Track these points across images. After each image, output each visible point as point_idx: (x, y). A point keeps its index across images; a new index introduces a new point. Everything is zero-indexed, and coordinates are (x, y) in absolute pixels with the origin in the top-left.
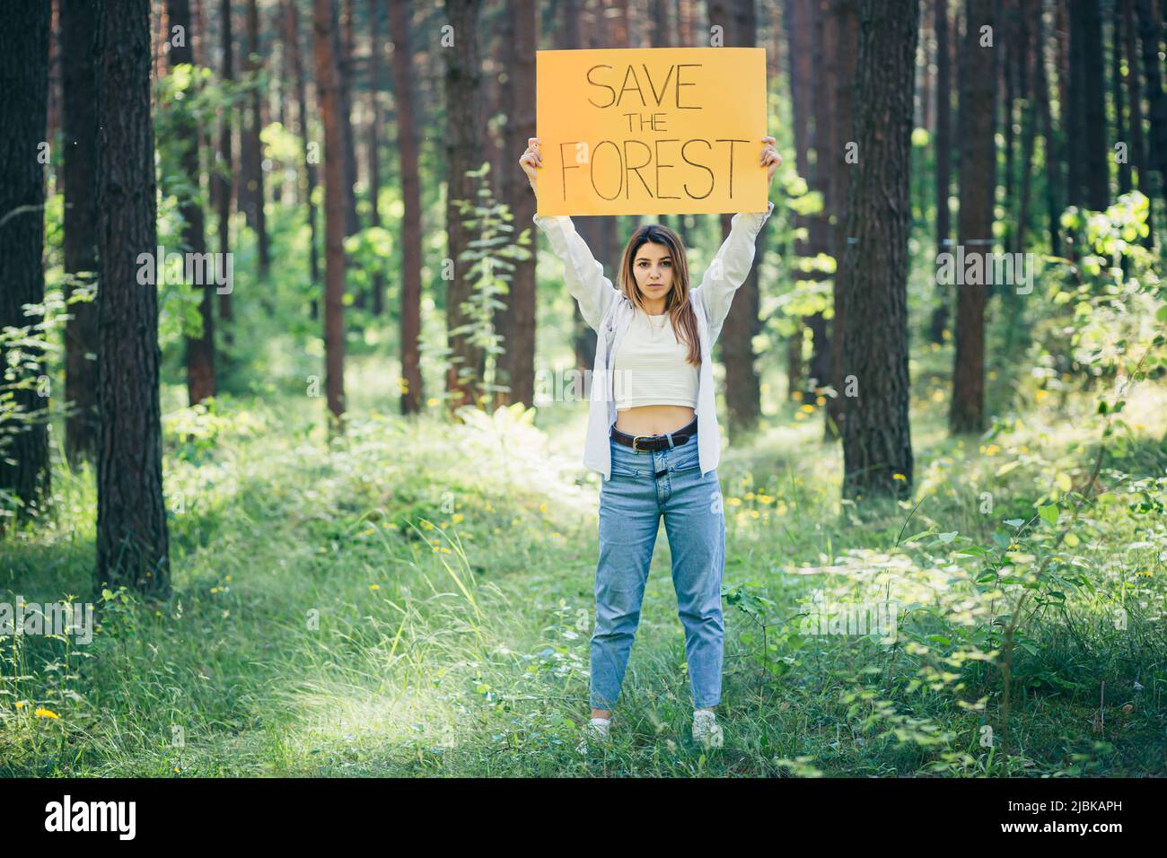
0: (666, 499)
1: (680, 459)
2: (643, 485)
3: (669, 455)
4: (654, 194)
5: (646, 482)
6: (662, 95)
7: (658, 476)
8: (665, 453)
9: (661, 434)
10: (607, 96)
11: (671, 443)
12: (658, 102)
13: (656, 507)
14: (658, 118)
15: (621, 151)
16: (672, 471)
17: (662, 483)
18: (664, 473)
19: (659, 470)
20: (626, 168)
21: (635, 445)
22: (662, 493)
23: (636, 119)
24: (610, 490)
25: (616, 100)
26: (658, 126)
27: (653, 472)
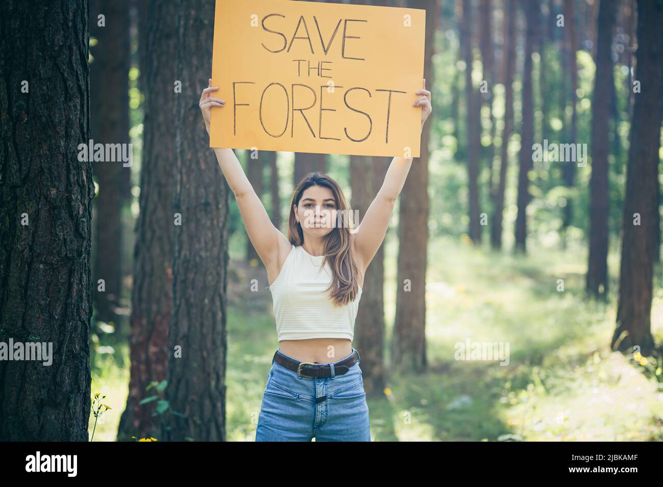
0: (321, 424)
1: (337, 387)
2: (302, 408)
3: (329, 383)
4: (317, 134)
5: (305, 406)
6: (329, 45)
7: (317, 401)
8: (326, 381)
9: (324, 362)
10: (279, 43)
11: (333, 372)
12: (326, 51)
13: (310, 430)
14: (325, 66)
15: (289, 94)
16: (331, 398)
17: (321, 408)
18: (324, 399)
19: (319, 396)
20: (292, 109)
21: (299, 370)
22: (319, 417)
23: (304, 66)
24: (271, 410)
25: (287, 47)
26: (324, 73)
27: (314, 397)
